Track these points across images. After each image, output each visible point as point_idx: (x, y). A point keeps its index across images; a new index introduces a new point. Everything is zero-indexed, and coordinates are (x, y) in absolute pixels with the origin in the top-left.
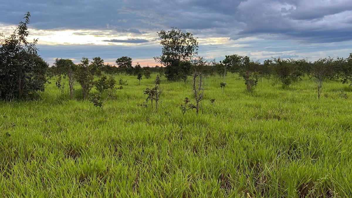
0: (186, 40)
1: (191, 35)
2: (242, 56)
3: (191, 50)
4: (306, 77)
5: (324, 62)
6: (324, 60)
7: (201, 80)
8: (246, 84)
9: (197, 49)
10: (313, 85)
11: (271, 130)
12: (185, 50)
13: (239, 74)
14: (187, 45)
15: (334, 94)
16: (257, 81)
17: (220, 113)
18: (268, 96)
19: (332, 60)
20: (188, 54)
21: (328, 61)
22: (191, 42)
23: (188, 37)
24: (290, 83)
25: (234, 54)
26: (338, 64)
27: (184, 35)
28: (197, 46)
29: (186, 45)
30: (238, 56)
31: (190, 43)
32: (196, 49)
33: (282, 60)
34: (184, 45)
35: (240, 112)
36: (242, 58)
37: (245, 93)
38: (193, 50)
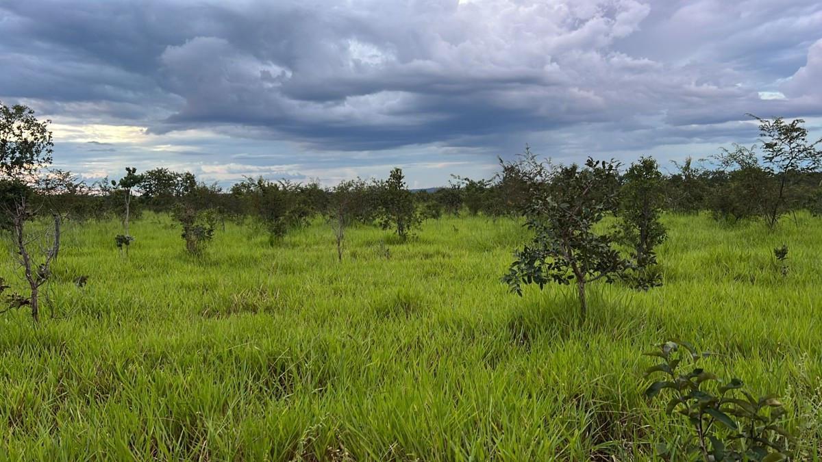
0: (15, 126)
1: (30, 112)
2: (180, 173)
3: (32, 152)
4: (319, 218)
5: (351, 189)
6: (350, 185)
7: (57, 230)
8: (183, 236)
9: (51, 151)
10: (330, 235)
11: (232, 338)
12: (13, 152)
13: (173, 214)
14: (16, 138)
15: (368, 251)
16: (212, 231)
17: (108, 313)
18: (236, 263)
19: (363, 184)
20: (23, 163)
21: (357, 186)
22: (30, 132)
23: (20, 117)
24: (284, 232)
25: (160, 168)
26: (375, 193)
27: (7, 110)
28: (49, 143)
29: (14, 139)
30: (168, 173)
31: (27, 135)
32: (45, 149)
33: (266, 183)
34: (8, 139)
35: (163, 304)
36: (179, 179)
37: (183, 258)
38: (38, 152)
